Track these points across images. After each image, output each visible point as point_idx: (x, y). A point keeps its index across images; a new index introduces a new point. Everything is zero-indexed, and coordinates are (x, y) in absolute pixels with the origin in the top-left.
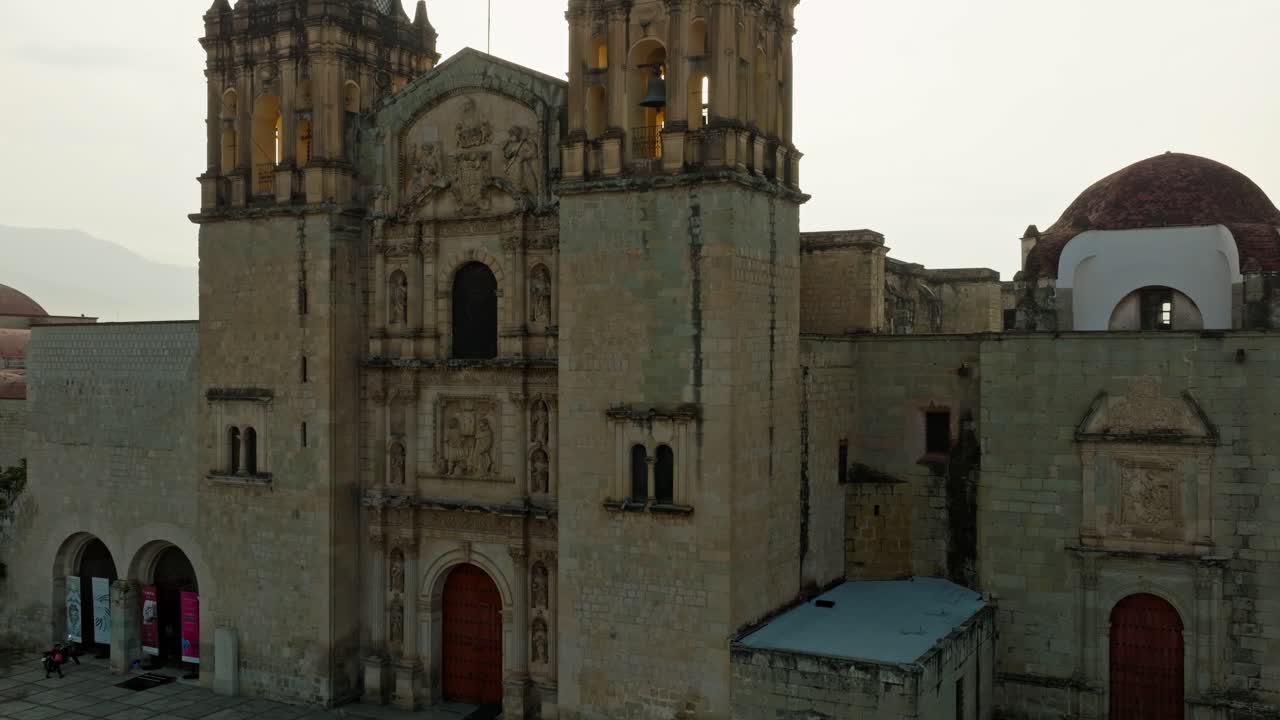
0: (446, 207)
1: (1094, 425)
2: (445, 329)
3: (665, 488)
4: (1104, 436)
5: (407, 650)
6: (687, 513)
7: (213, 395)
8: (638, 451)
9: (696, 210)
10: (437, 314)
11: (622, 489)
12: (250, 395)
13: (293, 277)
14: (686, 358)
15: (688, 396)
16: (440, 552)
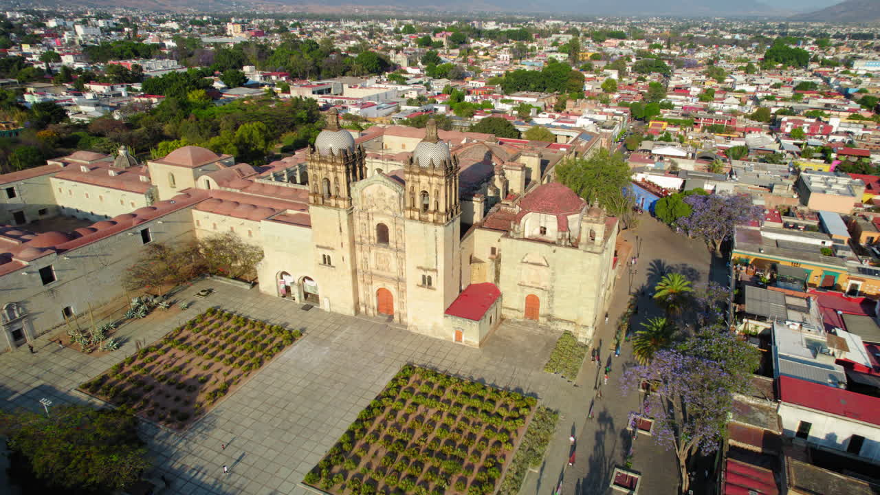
0: (374, 209)
1: (525, 260)
2: (376, 237)
3: (430, 284)
4: (527, 262)
5: (371, 303)
6: (434, 289)
7: (318, 246)
8: (424, 276)
9: (436, 231)
10: (374, 233)
11: (421, 283)
12: (327, 248)
13: (338, 224)
14: (434, 259)
15: (435, 267)
16: (377, 285)
